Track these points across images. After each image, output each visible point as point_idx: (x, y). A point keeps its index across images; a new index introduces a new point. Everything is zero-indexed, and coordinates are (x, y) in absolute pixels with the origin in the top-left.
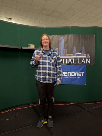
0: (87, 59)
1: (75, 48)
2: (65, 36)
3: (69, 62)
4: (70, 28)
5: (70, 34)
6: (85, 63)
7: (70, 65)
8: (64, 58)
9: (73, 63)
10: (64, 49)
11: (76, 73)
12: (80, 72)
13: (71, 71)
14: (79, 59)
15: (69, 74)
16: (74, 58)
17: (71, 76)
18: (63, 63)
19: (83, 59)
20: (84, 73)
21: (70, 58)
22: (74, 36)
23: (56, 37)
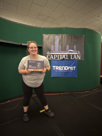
0: (78, 55)
1: (68, 46)
2: (59, 36)
3: (63, 58)
4: (63, 29)
5: (64, 34)
6: (76, 59)
7: (64, 61)
8: (59, 55)
9: (67, 58)
10: (59, 46)
11: (69, 67)
12: (72, 66)
13: (65, 66)
14: (71, 55)
15: (63, 68)
16: (67, 54)
17: (65, 70)
18: (58, 59)
19: (75, 55)
20: (75, 67)
21: (64, 55)
22: (67, 35)
23: (51, 36)
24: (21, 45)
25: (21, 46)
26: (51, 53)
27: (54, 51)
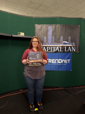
0: (72, 47)
1: (62, 37)
2: (53, 26)
3: (57, 50)
4: (57, 18)
5: (58, 24)
6: (71, 51)
7: (57, 53)
8: (52, 46)
9: (61, 51)
10: (52, 38)
11: (63, 60)
12: (66, 59)
13: (58, 59)
14: (65, 47)
15: (57, 61)
16: (61, 46)
17: (59, 63)
18: (51, 51)
19: (69, 47)
20: (70, 60)
21: (58, 46)
22: (61, 26)
23: (44, 26)
24: (12, 36)
25: (12, 38)
26: (43, 45)
27: (47, 42)
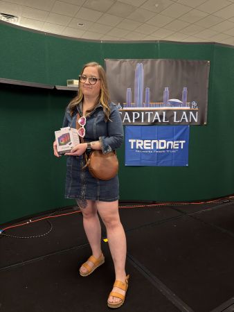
0: (191, 113)
1: (167, 89)
2: (146, 63)
3: (155, 118)
4: (157, 44)
5: (158, 58)
6: (187, 121)
7: (156, 127)
8: (144, 111)
9: (164, 121)
10: (145, 90)
11: (168, 142)
12: (177, 140)
13: (158, 139)
14: (175, 113)
15: (155, 144)
16: (164, 110)
17: (159, 150)
18: (143, 121)
19: (184, 113)
20: (184, 141)
21: (156, 111)
22: (166, 62)
23: (127, 63)
24: (55, 88)
25: (55, 92)
26: (125, 109)
27: (133, 101)
